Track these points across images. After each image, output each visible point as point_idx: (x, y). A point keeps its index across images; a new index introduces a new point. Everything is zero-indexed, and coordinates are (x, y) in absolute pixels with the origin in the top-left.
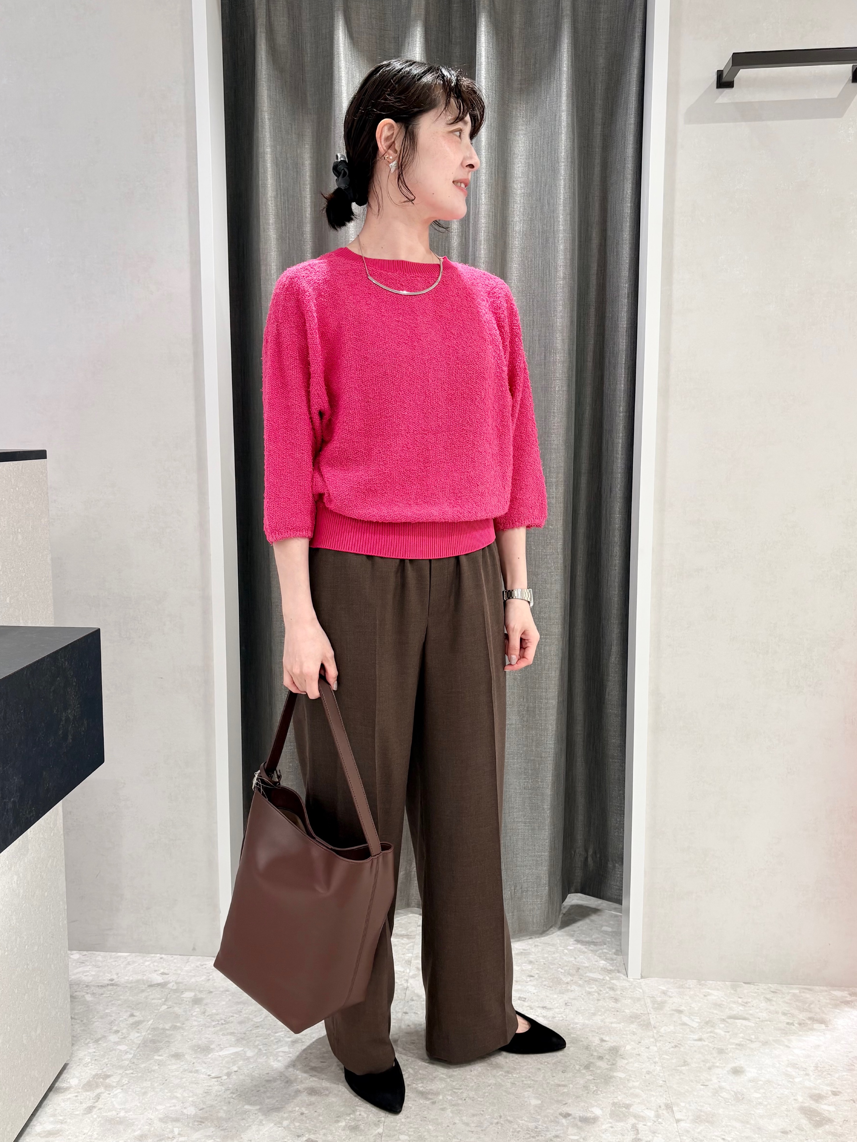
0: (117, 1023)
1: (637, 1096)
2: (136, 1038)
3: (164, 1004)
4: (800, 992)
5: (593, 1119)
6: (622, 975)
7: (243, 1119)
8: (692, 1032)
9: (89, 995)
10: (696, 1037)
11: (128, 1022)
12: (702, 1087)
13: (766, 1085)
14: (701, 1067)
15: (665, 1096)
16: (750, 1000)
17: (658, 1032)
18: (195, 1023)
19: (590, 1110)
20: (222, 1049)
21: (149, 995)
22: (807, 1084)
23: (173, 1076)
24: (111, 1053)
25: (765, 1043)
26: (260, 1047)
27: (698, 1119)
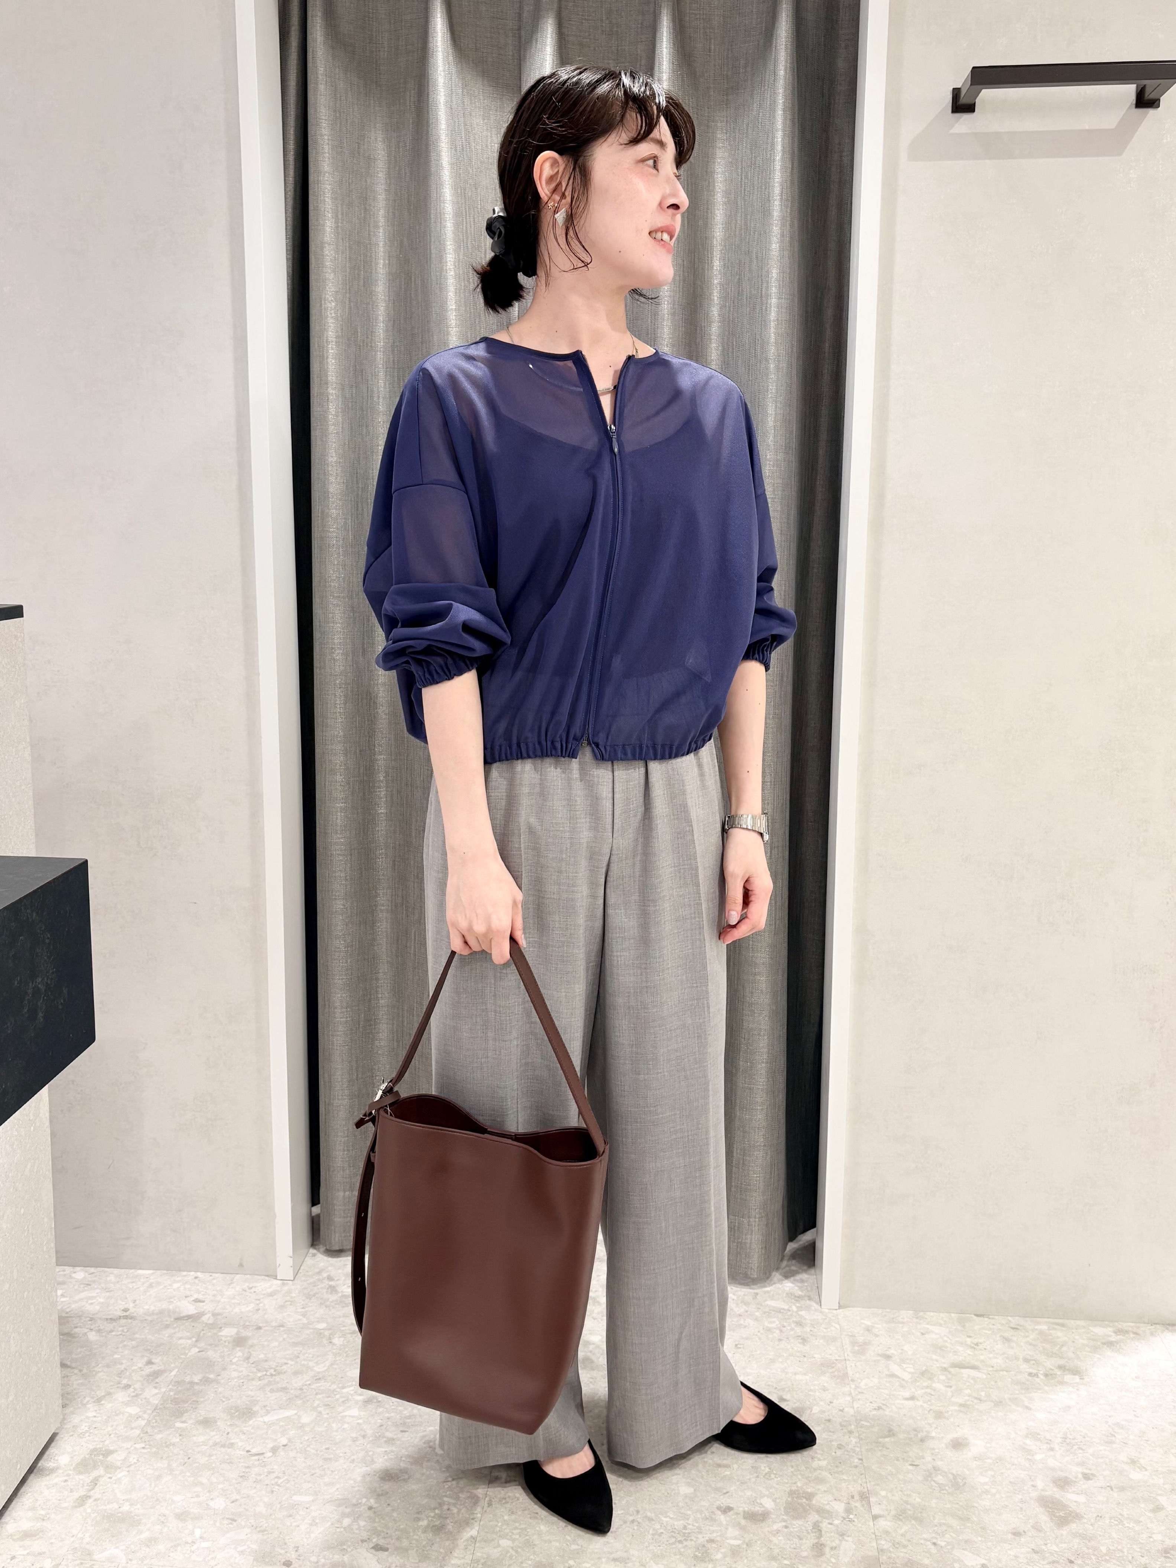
0: (128, 1373)
1: (822, 1481)
2: (153, 1395)
3: (195, 1346)
4: (1049, 1329)
5: (761, 1514)
6: (814, 1304)
7: (291, 1516)
8: (902, 1386)
9: (94, 1333)
10: (907, 1394)
11: (143, 1373)
12: (911, 1468)
13: (997, 1464)
14: (910, 1439)
15: (860, 1482)
16: (981, 1341)
17: (857, 1387)
18: (235, 1374)
19: (758, 1501)
20: (268, 1412)
21: (175, 1333)
22: (1051, 1462)
23: (199, 1452)
24: (116, 1418)
25: (999, 1403)
26: (319, 1409)
27: (901, 1515)
